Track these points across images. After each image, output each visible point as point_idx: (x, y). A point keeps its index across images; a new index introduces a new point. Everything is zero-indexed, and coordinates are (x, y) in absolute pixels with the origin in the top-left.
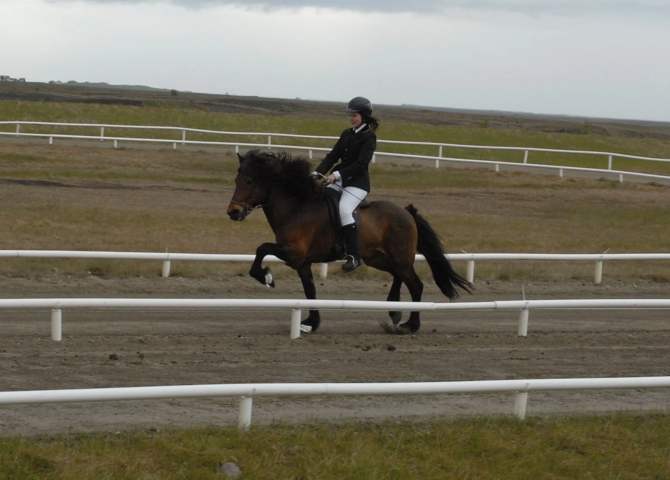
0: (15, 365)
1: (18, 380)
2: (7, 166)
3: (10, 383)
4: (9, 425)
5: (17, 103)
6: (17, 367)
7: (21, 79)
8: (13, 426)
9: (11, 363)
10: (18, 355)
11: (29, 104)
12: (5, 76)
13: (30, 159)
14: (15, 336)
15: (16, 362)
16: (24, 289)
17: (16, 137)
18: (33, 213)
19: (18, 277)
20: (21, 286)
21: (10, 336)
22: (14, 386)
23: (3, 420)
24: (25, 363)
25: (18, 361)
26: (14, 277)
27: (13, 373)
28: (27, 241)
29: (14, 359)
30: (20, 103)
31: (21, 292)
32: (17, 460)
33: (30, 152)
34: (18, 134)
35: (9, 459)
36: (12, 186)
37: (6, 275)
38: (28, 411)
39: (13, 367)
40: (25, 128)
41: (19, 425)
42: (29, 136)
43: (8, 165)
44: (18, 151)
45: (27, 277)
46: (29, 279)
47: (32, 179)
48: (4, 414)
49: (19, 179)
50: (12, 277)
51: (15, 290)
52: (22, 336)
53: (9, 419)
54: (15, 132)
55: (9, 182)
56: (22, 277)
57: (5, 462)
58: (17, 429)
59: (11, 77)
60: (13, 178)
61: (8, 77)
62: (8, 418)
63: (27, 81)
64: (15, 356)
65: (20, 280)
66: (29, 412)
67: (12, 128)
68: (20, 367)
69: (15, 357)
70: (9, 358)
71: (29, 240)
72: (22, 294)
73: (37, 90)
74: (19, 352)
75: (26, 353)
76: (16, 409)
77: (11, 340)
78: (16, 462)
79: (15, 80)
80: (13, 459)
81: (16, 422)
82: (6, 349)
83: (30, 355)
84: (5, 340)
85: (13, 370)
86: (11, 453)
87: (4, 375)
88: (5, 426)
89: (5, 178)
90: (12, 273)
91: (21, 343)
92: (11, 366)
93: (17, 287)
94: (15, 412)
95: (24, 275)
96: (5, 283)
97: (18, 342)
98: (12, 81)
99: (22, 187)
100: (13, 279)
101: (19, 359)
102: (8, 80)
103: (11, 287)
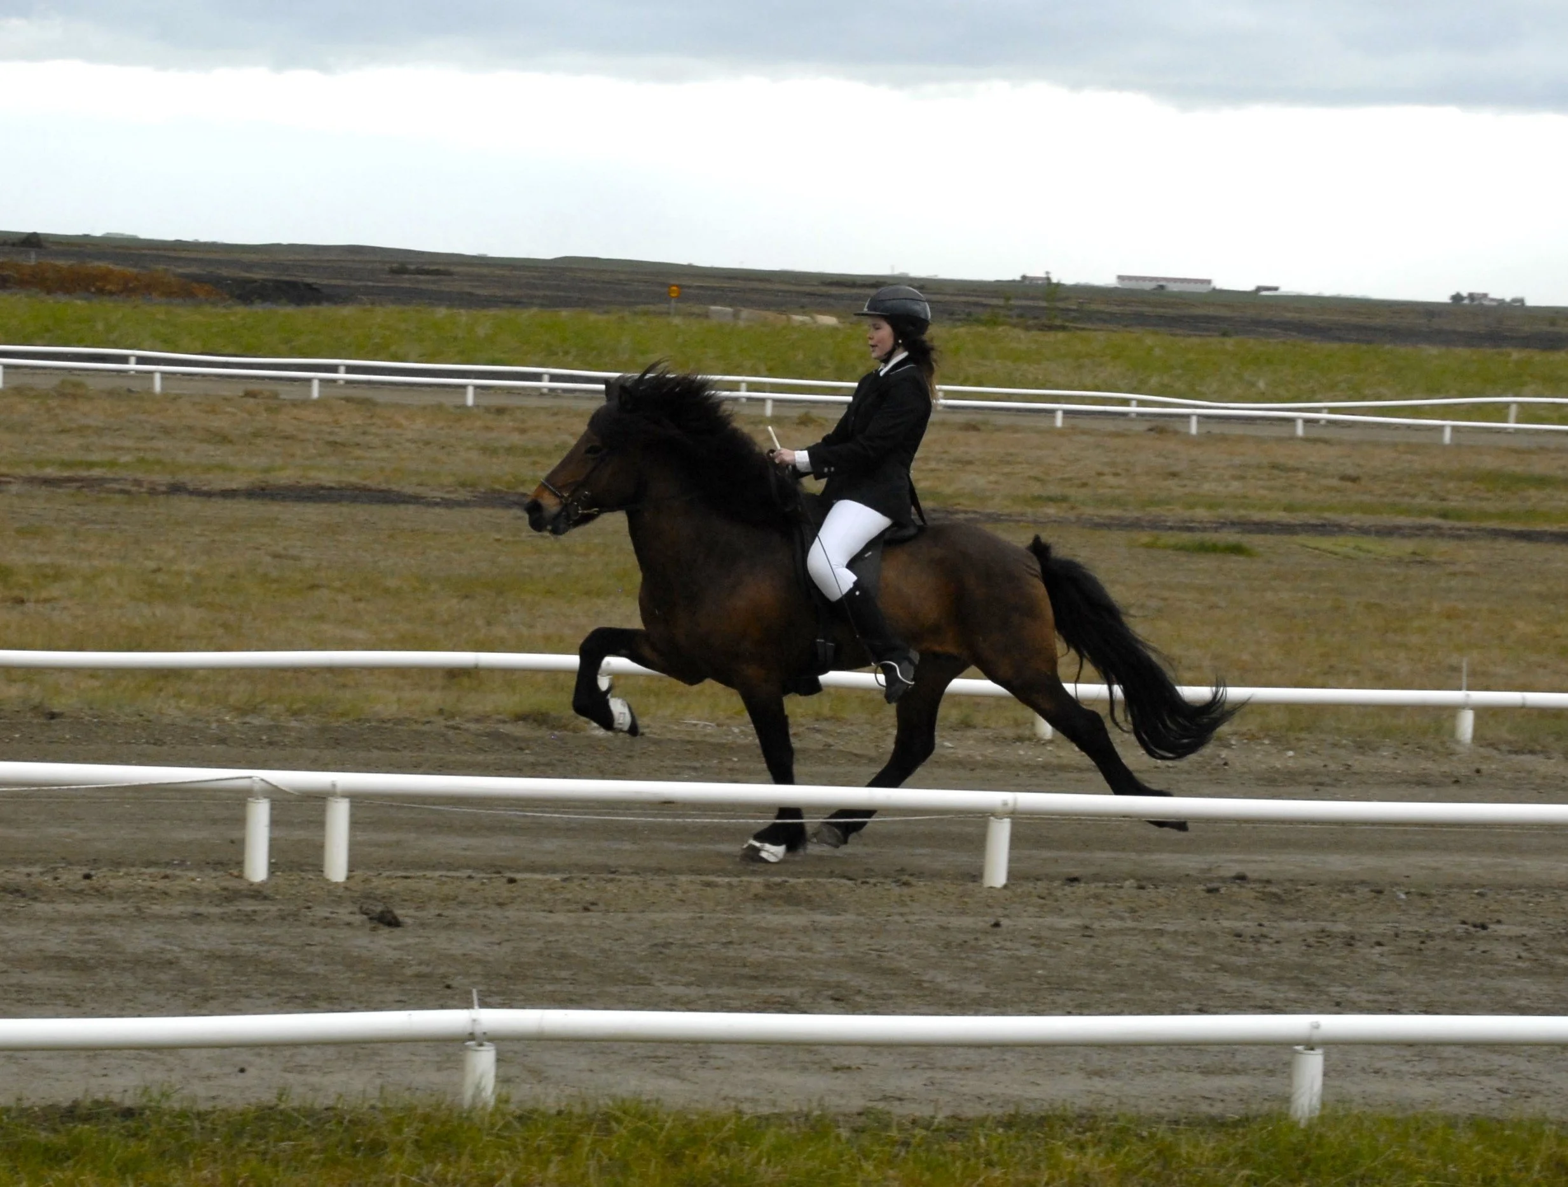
0: (1524, 954)
1: (1533, 989)
2: (1488, 499)
3: (1515, 994)
4: (1517, 1090)
5: (1509, 355)
6: (1530, 959)
7: (1514, 300)
8: (1525, 1094)
9: (1515, 950)
10: (1530, 932)
11: (1538, 356)
12: (1478, 294)
13: (1542, 482)
14: (1521, 887)
15: (1525, 947)
16: (1538, 781)
17: (1510, 433)
18: (1552, 607)
19: (1523, 753)
20: (1530, 772)
21: (1510, 888)
22: (1523, 1002)
23: (1501, 1078)
24: (1548, 951)
25: (1532, 944)
26: (1516, 752)
27: (1519, 972)
28: (1540, 671)
29: (1520, 939)
30: (1515, 355)
31: (1533, 786)
32: (1540, 1172)
33: (1540, 466)
34: (1511, 425)
35: (1520, 1170)
36: (1501, 543)
37: (1497, 749)
38: (1558, 1060)
39: (1519, 957)
40: (1528, 413)
41: (1538, 1092)
42: (1537, 431)
43: (1489, 495)
44: (1513, 466)
45: (1546, 752)
46: (1549, 758)
47: (1546, 527)
48: (1502, 1066)
49: (1517, 527)
50: (1510, 752)
51: (1518, 781)
52: (1539, 888)
53: (1516, 1076)
54: (1505, 420)
55: (1496, 534)
56: (1532, 752)
57: (1511, 1175)
58: (1537, 1100)
59: (1492, 295)
60: (1503, 526)
61: (1485, 296)
62: (1513, 1074)
63: (1529, 303)
64: (1524, 932)
65: (1526, 758)
66: (1561, 1063)
67: (1500, 412)
68: (1536, 960)
69: (1524, 936)
70: (1510, 939)
71: (1545, 667)
72: (1535, 792)
73: (1553, 323)
74: (1531, 925)
75: (1550, 927)
76: (1531, 1056)
77: (1512, 898)
78: (1535, 1176)
79: (1501, 302)
80: (1528, 1169)
81: (1533, 1085)
82: (1502, 917)
83: (1559, 934)
84: (1498, 897)
85: (1520, 964)
86: (1524, 1155)
87: (1500, 976)
88: (1506, 1093)
89: (1483, 525)
90: (1509, 743)
91: (1538, 903)
92: (1515, 955)
93: (1523, 775)
94: (1529, 1061)
95: (1538, 748)
96: (1493, 767)
97: (1528, 902)
98: (1494, 304)
99: (1523, 547)
100: (1513, 756)
101: (1533, 940)
102: (1486, 303)
103: (1509, 775)
